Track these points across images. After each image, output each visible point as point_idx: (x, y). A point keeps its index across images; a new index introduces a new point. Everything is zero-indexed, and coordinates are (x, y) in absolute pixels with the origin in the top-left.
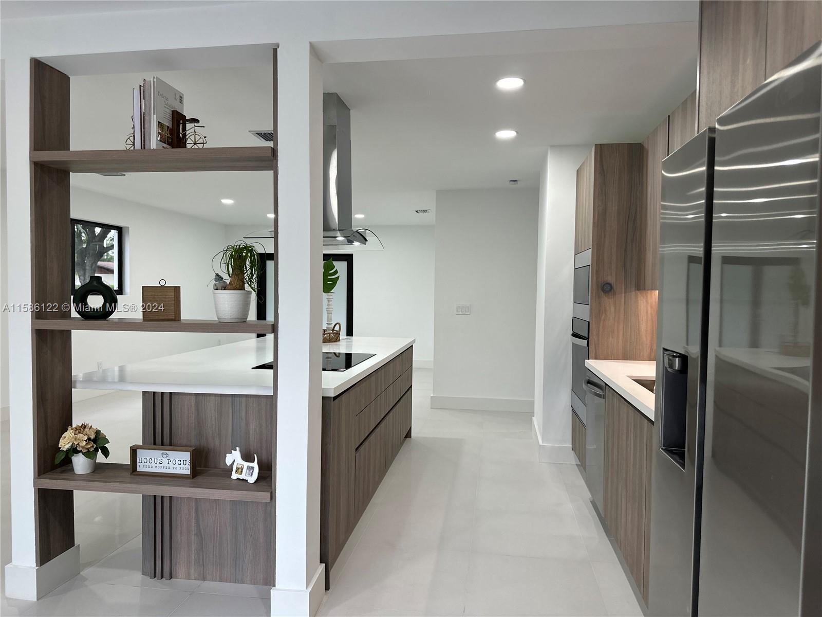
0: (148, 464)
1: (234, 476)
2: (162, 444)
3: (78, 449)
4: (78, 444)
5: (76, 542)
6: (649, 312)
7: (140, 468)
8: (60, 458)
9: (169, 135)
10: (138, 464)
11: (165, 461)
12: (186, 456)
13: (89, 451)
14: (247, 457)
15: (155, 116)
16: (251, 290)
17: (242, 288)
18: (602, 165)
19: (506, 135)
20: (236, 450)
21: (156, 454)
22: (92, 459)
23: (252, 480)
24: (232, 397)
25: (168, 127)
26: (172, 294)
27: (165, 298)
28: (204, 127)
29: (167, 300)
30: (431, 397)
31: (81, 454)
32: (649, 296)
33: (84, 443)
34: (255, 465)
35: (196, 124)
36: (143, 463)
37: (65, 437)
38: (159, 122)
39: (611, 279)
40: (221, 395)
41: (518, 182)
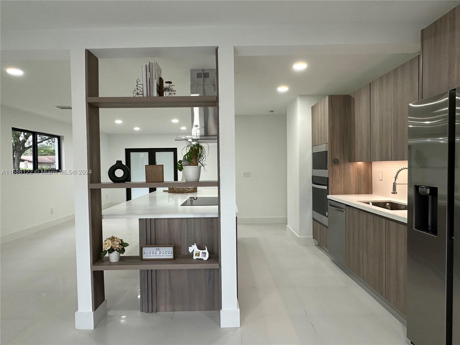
0: (149, 255)
1: (195, 257)
3: (114, 249)
4: (115, 247)
6: (354, 172)
7: (145, 257)
9: (159, 90)
10: (143, 255)
11: (158, 252)
12: (171, 249)
17: (197, 165)
18: (332, 105)
19: (283, 89)
20: (194, 245)
21: (154, 249)
23: (206, 258)
25: (159, 86)
26: (160, 169)
27: (157, 171)
28: (174, 86)
29: (158, 172)
31: (116, 251)
32: (354, 164)
34: (206, 251)
35: (170, 84)
36: (146, 255)
37: (106, 244)
38: (157, 84)
39: (337, 157)
40: (181, 218)
41: (274, 112)
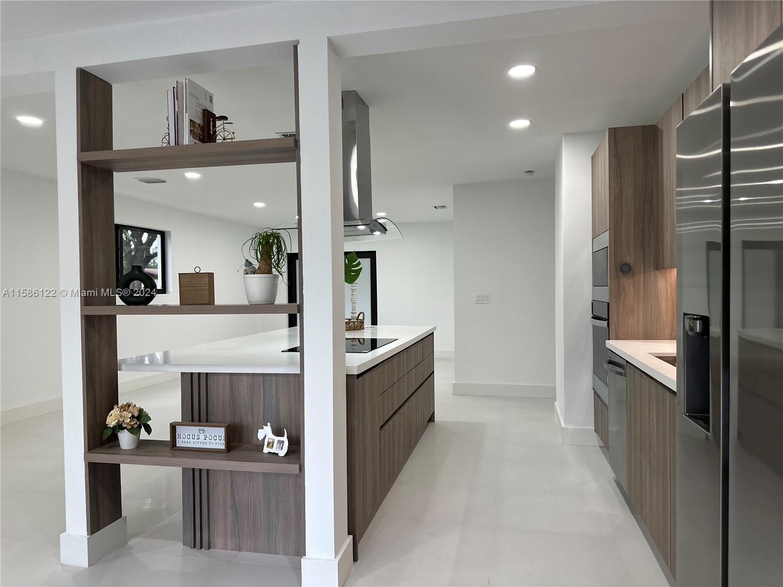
0: (186, 439)
1: (266, 450)
2: (200, 421)
3: (123, 426)
4: (123, 421)
5: (124, 514)
6: (669, 291)
7: (180, 443)
8: (107, 434)
9: (200, 132)
10: (177, 440)
11: (202, 437)
12: (221, 432)
13: (133, 427)
14: (278, 432)
15: (187, 114)
16: (278, 274)
17: (270, 272)
18: (616, 148)
19: (520, 124)
20: (267, 426)
21: (194, 430)
22: (136, 435)
23: (282, 453)
24: (263, 376)
25: (199, 125)
26: (205, 280)
28: (232, 123)
29: (201, 285)
30: (454, 383)
31: (126, 430)
32: (668, 275)
33: (129, 420)
34: (285, 439)
35: (225, 122)
36: (182, 439)
37: (112, 415)
38: (191, 120)
39: (630, 260)
40: (253, 375)
41: (534, 173)
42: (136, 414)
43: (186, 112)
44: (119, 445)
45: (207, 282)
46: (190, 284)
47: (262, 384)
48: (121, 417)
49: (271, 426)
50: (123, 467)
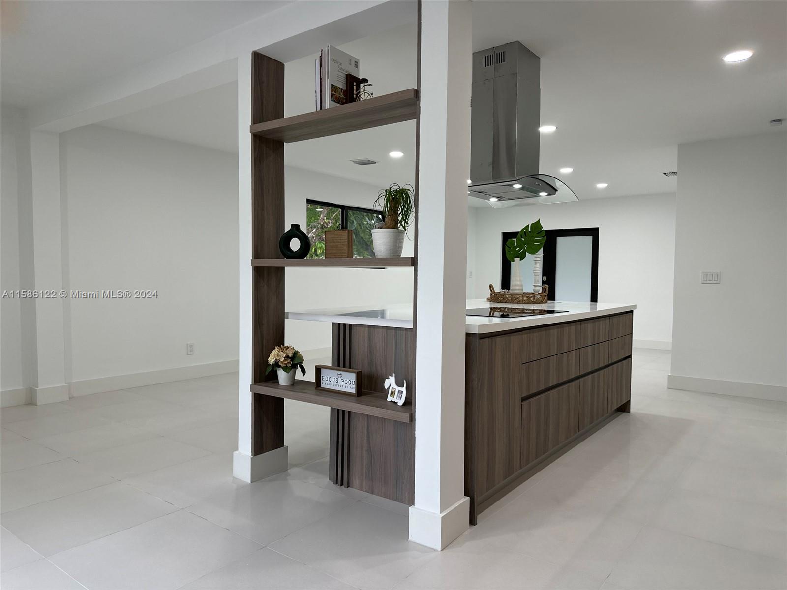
0: (328, 382)
1: (389, 399)
2: (344, 366)
3: (280, 364)
4: (280, 360)
5: (285, 444)
7: (324, 384)
8: (269, 369)
9: (343, 96)
10: (322, 381)
11: (340, 380)
12: (353, 377)
13: (287, 366)
15: (329, 79)
17: (396, 227)
19: (737, 57)
20: (392, 376)
21: (334, 373)
22: (288, 373)
23: (401, 402)
25: (342, 89)
26: (344, 236)
28: (371, 84)
29: (341, 241)
30: (669, 375)
31: (282, 368)
33: (283, 359)
34: (404, 389)
35: (366, 84)
36: (325, 381)
37: (272, 355)
38: (332, 85)
40: (387, 328)
42: (290, 355)
43: (328, 78)
44: (278, 382)
45: (346, 238)
46: (333, 240)
47: (394, 338)
48: (278, 356)
49: (395, 377)
50: (287, 402)
